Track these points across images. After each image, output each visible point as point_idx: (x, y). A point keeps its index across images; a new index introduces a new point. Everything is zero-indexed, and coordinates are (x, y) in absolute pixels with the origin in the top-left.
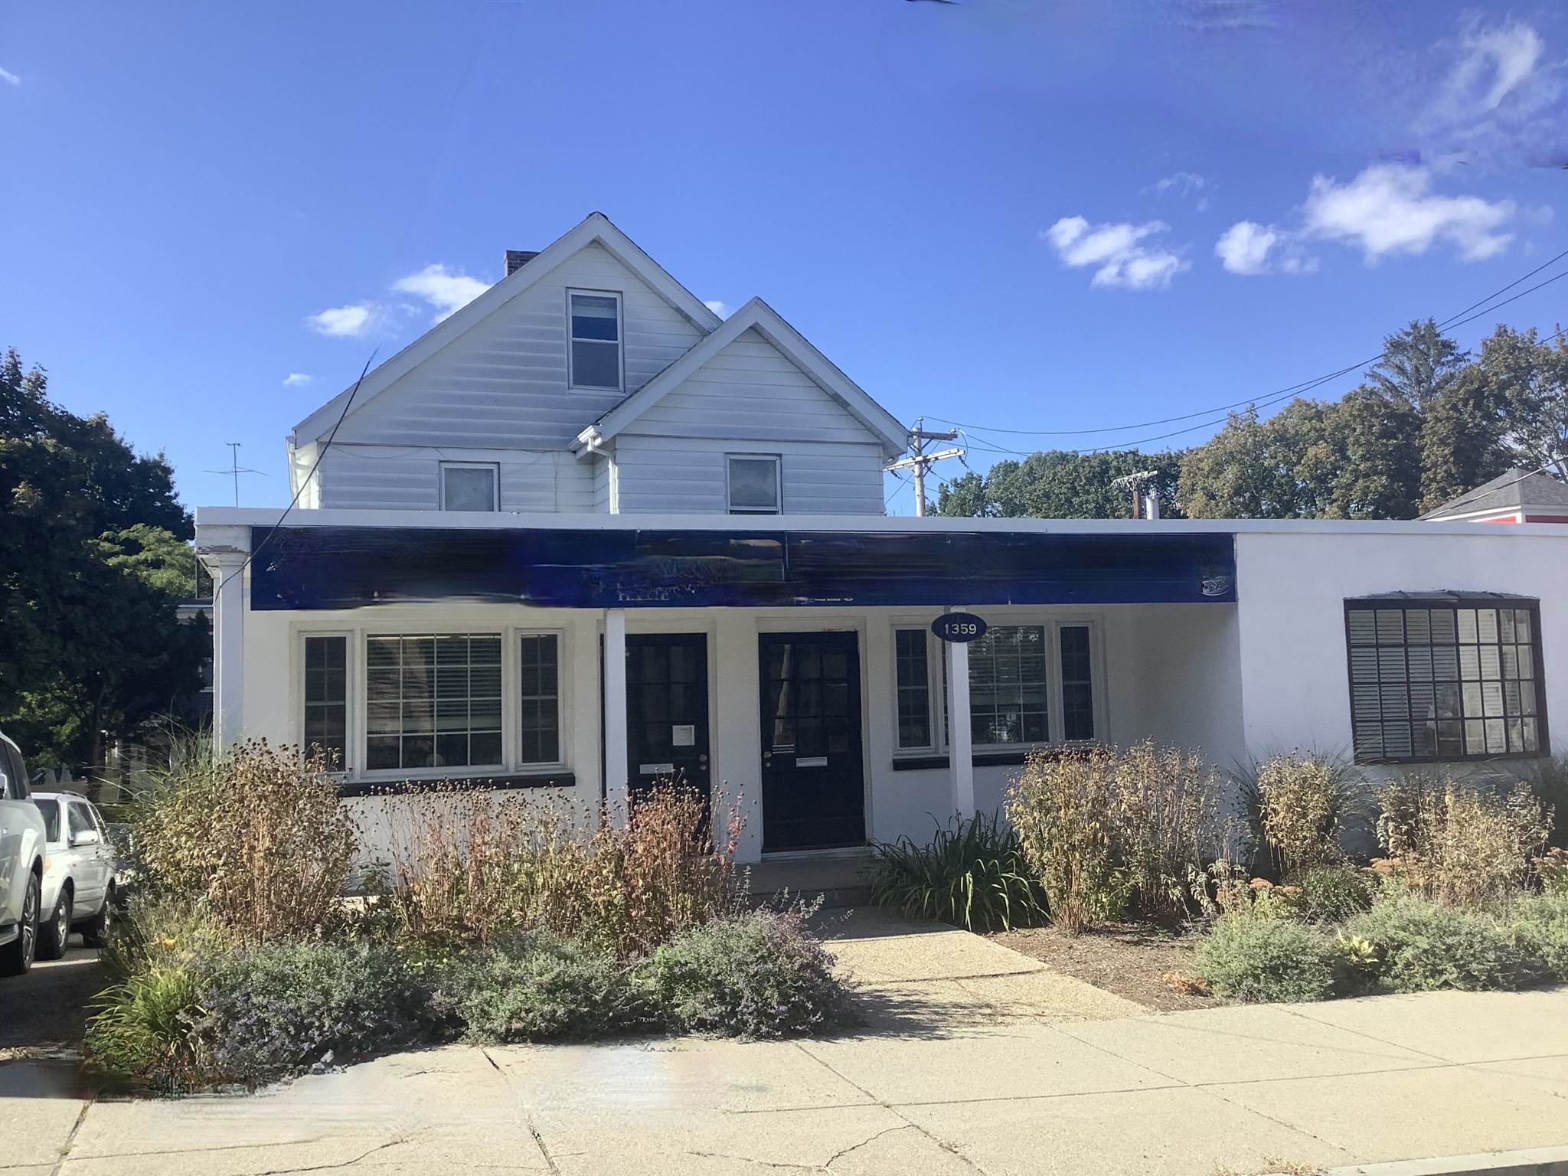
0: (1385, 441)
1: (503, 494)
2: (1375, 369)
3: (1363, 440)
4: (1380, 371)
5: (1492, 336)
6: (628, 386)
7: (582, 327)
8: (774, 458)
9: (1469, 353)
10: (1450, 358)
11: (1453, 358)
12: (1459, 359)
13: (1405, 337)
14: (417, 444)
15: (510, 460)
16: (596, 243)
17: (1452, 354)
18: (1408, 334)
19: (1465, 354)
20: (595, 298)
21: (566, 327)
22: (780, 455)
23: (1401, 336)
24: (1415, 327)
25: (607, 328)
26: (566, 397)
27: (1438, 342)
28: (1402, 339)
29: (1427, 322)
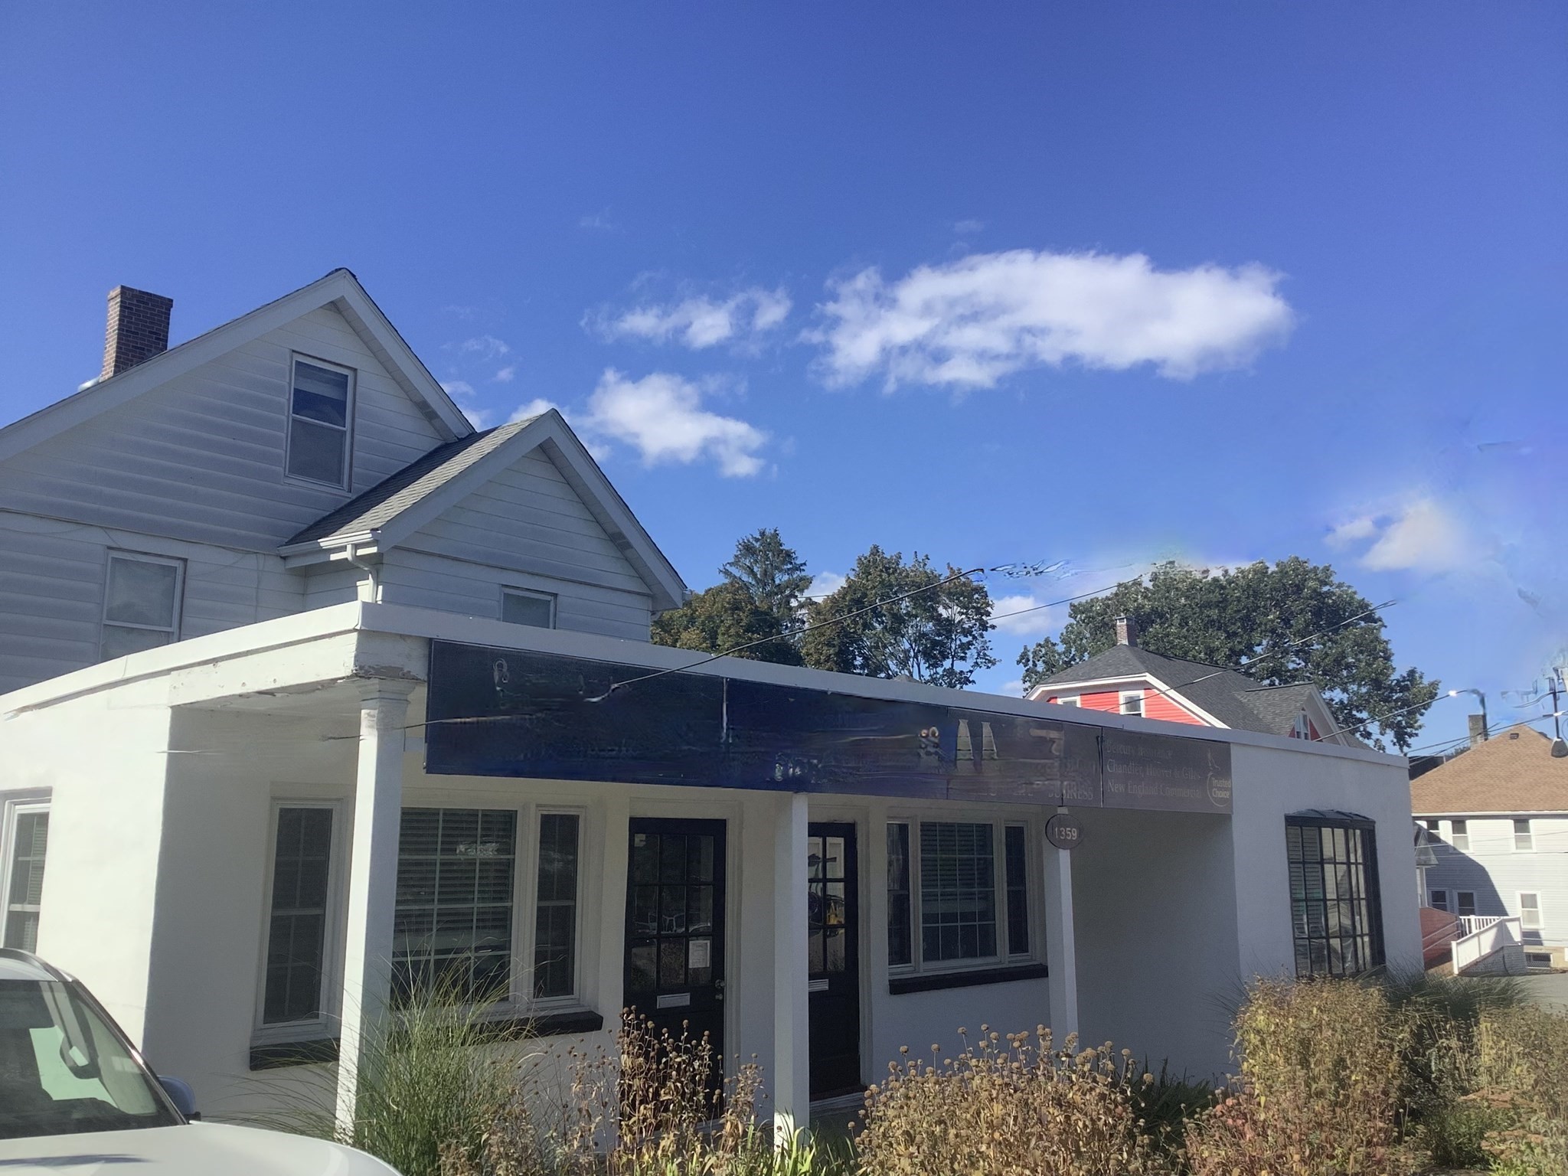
0: (750, 634)
1: (188, 601)
2: (728, 567)
3: (732, 631)
4: (733, 570)
5: (867, 554)
6: (355, 486)
7: (303, 401)
8: (548, 598)
9: (805, 564)
10: (789, 566)
11: (791, 566)
12: (798, 568)
13: (754, 542)
14: (78, 519)
15: (203, 558)
16: (336, 307)
17: (791, 563)
18: (757, 540)
19: (802, 565)
20: (321, 369)
21: (286, 400)
22: (555, 595)
23: (751, 540)
24: (763, 534)
25: (337, 408)
26: (279, 486)
27: (782, 551)
28: (752, 543)
29: (773, 532)
